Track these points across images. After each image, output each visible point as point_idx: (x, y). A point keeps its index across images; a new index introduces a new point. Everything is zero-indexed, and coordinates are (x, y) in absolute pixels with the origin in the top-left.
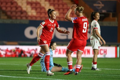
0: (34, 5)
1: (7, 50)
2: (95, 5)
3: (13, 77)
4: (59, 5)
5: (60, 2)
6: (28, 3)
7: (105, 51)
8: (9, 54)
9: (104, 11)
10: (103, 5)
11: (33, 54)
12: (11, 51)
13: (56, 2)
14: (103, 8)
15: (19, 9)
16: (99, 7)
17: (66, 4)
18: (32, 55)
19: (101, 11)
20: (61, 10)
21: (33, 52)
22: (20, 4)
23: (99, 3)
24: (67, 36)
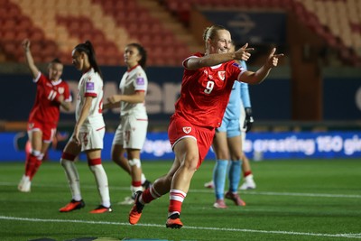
0: (75, 26)
6: (60, 20)
15: (37, 37)
22: (38, 23)
23: (242, 20)
24: (162, 104)
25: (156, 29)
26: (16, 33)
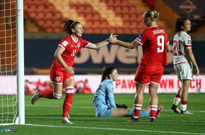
0: (82, 9)
1: (39, 83)
2: (181, 7)
3: (50, 126)
4: (122, 8)
5: (125, 3)
6: (72, 6)
7: (199, 82)
8: (42, 88)
9: (196, 17)
10: (195, 7)
11: (80, 88)
12: (45, 84)
13: (118, 3)
14: (195, 12)
15: (58, 16)
16: (188, 10)
17: (134, 6)
18: (80, 91)
19: (193, 17)
20: (126, 17)
21: (82, 85)
22: (58, 8)
23: (189, 4)
24: (137, 58)
25: (133, 10)
26: (45, 14)
